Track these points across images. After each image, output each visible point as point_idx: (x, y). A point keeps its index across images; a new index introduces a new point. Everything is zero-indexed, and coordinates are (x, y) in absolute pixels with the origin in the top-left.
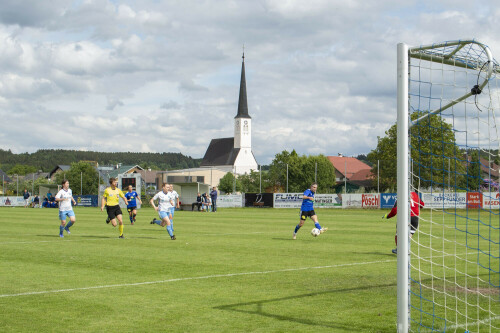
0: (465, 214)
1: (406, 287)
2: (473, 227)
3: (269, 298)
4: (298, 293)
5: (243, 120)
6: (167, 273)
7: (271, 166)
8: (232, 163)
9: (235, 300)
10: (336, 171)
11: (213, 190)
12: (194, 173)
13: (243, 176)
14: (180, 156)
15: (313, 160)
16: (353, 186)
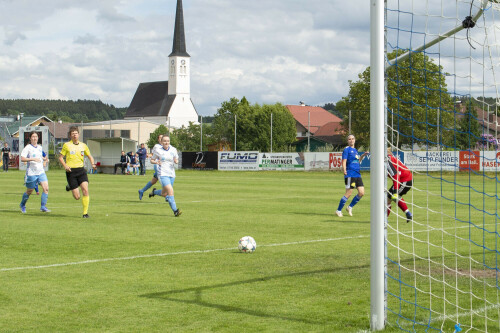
0: (452, 177)
1: (382, 268)
2: (462, 194)
3: (210, 283)
4: (248, 277)
5: (179, 59)
6: (81, 253)
7: (215, 118)
8: (165, 113)
9: (167, 286)
10: (298, 124)
11: (141, 148)
12: (118, 126)
13: (180, 130)
14: (99, 104)
15: (268, 110)
16: (317, 143)
